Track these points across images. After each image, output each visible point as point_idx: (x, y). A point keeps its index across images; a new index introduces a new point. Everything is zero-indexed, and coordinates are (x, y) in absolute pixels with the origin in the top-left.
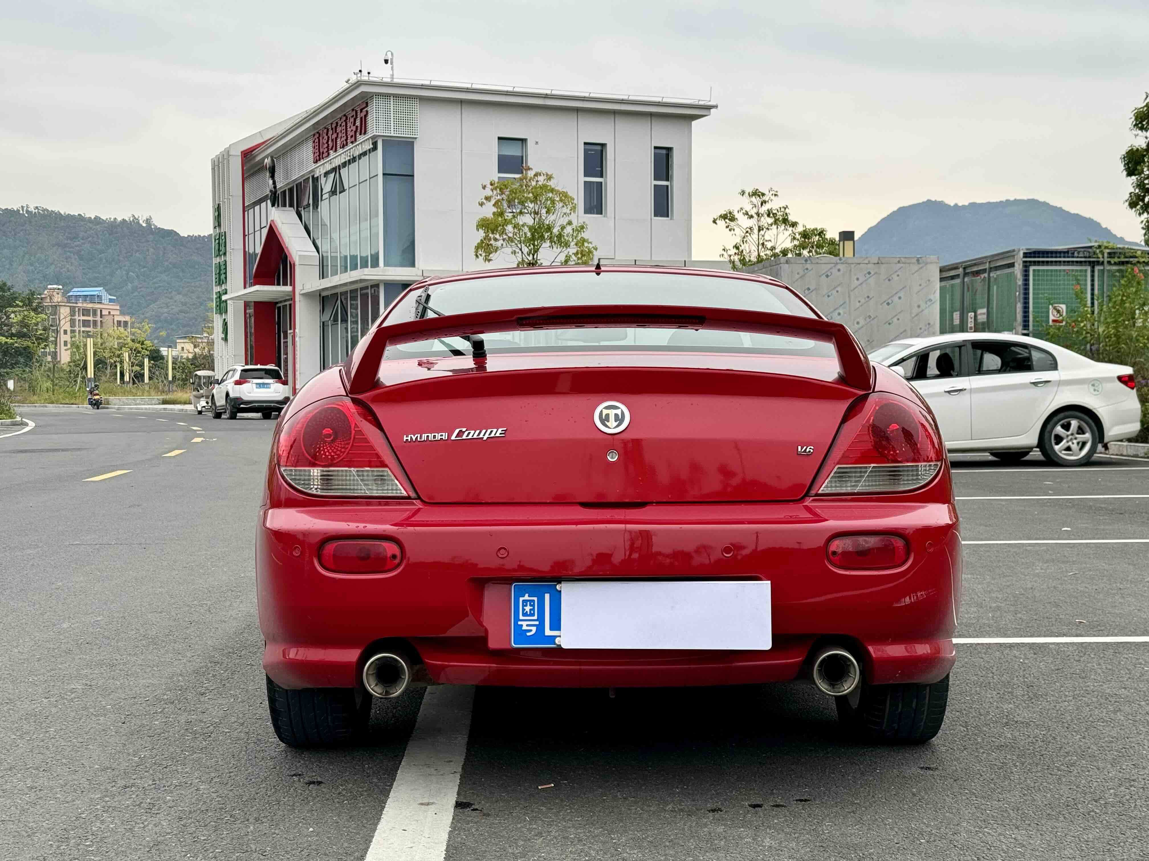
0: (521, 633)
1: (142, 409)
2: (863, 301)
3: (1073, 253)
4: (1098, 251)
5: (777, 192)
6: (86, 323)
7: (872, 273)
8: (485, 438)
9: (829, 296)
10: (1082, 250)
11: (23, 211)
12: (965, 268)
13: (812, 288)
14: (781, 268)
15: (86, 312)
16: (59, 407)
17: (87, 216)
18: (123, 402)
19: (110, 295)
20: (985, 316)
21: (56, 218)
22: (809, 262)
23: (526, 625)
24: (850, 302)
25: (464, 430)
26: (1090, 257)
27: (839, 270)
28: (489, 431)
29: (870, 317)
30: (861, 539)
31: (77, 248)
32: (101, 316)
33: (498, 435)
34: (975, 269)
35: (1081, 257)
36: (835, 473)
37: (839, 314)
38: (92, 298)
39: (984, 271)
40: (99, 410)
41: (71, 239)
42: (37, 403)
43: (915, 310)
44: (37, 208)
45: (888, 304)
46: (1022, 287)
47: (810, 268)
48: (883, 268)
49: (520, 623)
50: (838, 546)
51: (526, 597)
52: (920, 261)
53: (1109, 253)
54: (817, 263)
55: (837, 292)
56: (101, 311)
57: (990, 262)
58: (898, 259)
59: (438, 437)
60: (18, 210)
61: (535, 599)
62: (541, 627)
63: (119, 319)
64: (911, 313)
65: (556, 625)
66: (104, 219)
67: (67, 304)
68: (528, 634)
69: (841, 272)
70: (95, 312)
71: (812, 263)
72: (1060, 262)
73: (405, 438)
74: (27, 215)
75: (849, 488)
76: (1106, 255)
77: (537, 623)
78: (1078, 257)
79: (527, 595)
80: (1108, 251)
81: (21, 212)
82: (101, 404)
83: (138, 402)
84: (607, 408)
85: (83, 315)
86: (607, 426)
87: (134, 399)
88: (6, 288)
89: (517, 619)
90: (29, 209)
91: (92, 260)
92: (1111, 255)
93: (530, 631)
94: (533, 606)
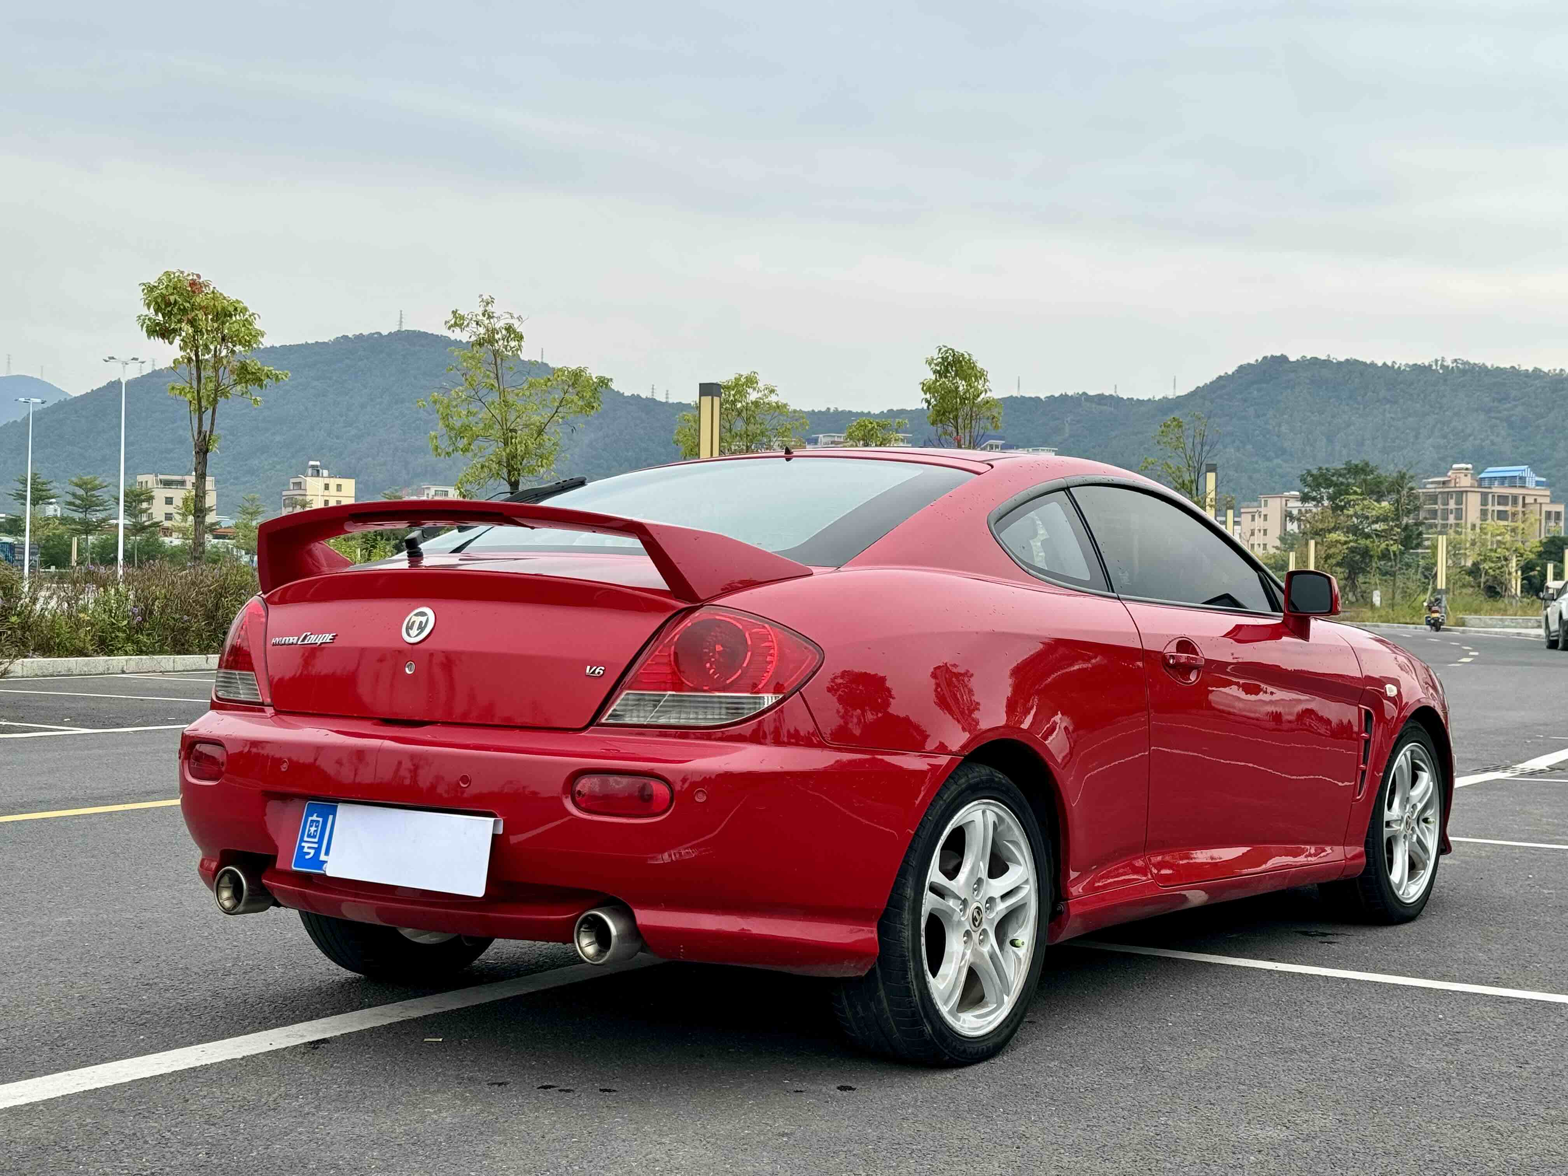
0: (302, 854)
1: (1490, 633)
6: (1502, 515)
8: (319, 644)
11: (1436, 365)
15: (1503, 500)
16: (1393, 627)
17: (1523, 368)
18: (1485, 622)
19: (1537, 475)
21: (1479, 373)
23: (308, 847)
28: (324, 636)
30: (612, 780)
31: (1506, 413)
32: (1524, 505)
33: (328, 640)
36: (623, 699)
38: (1511, 481)
40: (1439, 633)
41: (1500, 401)
42: (1368, 621)
44: (1456, 360)
49: (303, 844)
50: (584, 785)
51: (314, 818)
56: (1524, 498)
59: (291, 640)
60: (1430, 366)
61: (321, 820)
62: (318, 851)
63: (1549, 509)
65: (329, 850)
66: (1546, 371)
67: (1476, 490)
68: (307, 857)
70: (1515, 499)
74: (1441, 371)
75: (642, 719)
77: (316, 846)
79: (315, 815)
81: (1434, 367)
82: (1442, 624)
83: (1506, 623)
84: (416, 615)
85: (1499, 504)
86: (410, 636)
87: (1501, 620)
88: (1368, 469)
89: (302, 840)
90: (1445, 364)
91: (1526, 428)
93: (309, 853)
94: (317, 827)
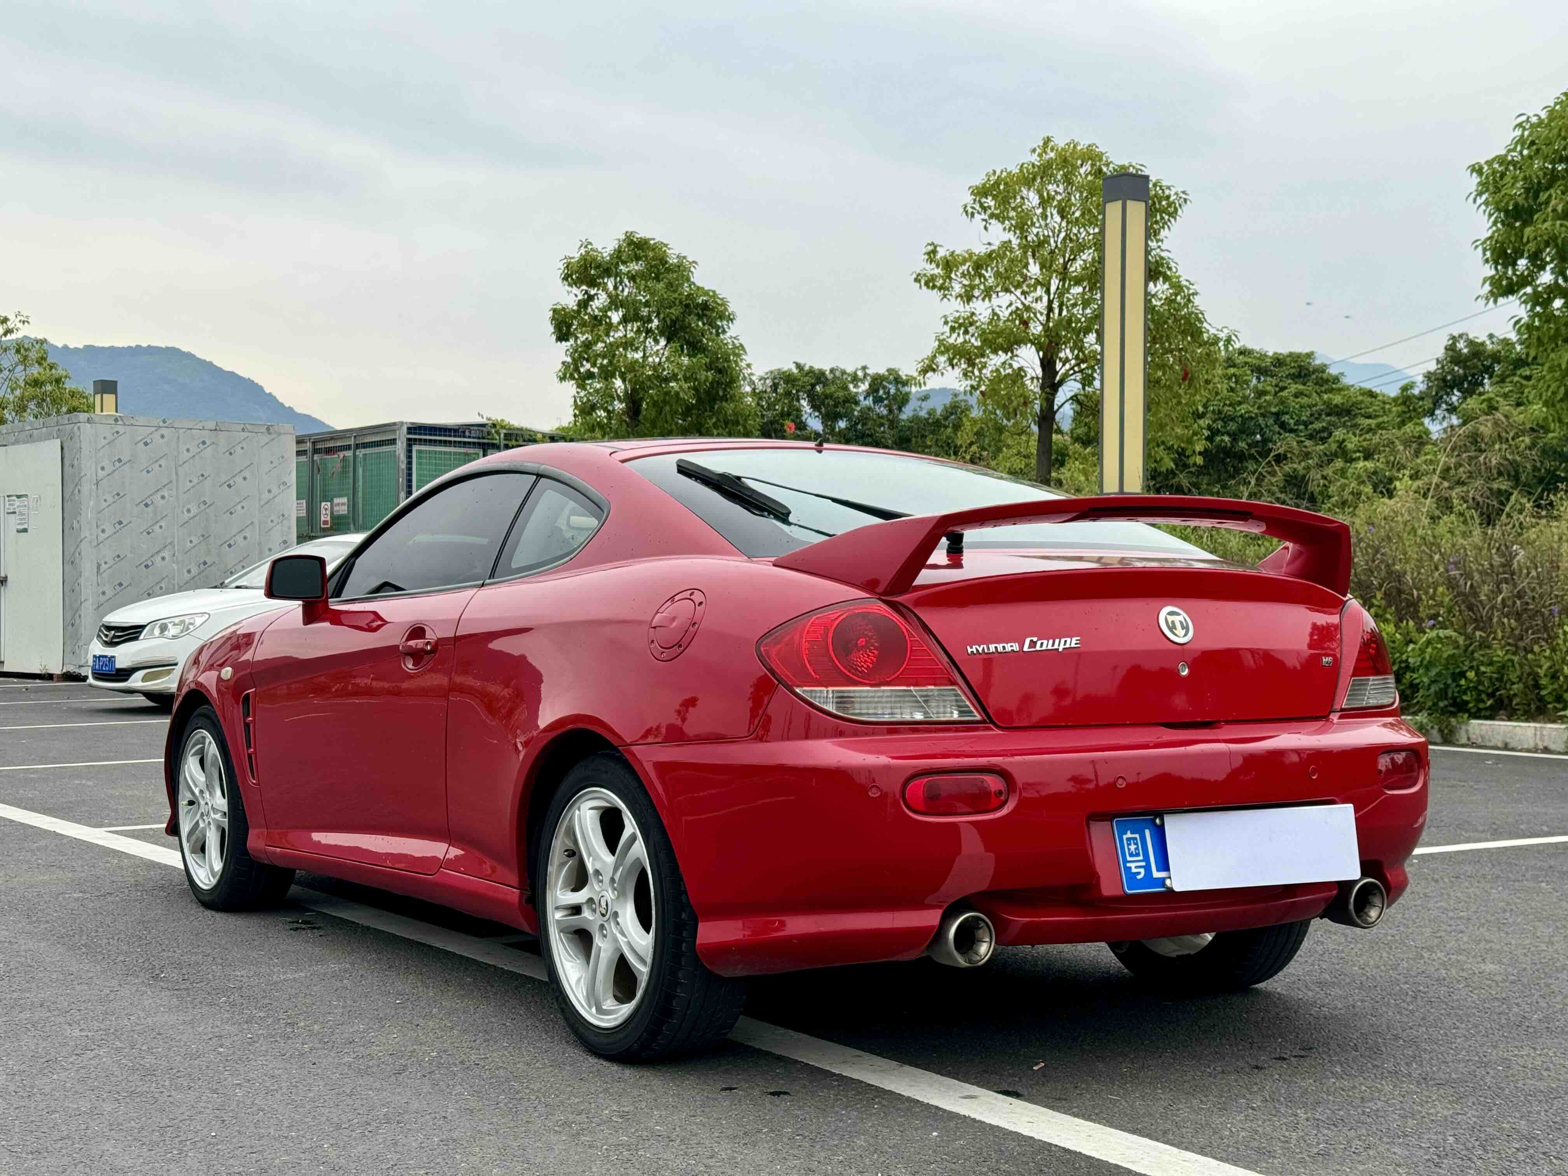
0: (1132, 876)
2: (195, 481)
3: (464, 432)
4: (493, 431)
5: (27, 317)
7: (208, 443)
8: (1061, 649)
9: (148, 472)
10: (476, 428)
12: (314, 443)
13: (124, 460)
14: (79, 428)
20: (346, 508)
22: (120, 422)
23: (1135, 866)
24: (177, 481)
25: (1035, 639)
26: (483, 438)
27: (162, 436)
28: (1063, 640)
29: (205, 503)
30: (1395, 756)
33: (1073, 645)
34: (330, 444)
35: (474, 438)
36: (1351, 685)
37: (163, 497)
39: (348, 448)
43: (266, 496)
45: (229, 486)
46: (405, 471)
47: (121, 431)
48: (222, 436)
49: (1128, 865)
50: (1382, 765)
51: (1129, 835)
52: (271, 430)
53: (505, 434)
54: (132, 425)
55: (160, 466)
57: (355, 437)
58: (243, 426)
59: (1008, 647)
61: (1137, 836)
62: (1148, 868)
64: (260, 499)
65: (1164, 865)
68: (1139, 877)
69: (166, 439)
71: (124, 424)
72: (450, 442)
73: (969, 650)
75: (1360, 702)
76: (502, 436)
77: (1143, 864)
78: (469, 437)
79: (1129, 832)
80: (504, 431)
84: (1170, 614)
86: (1176, 635)
89: (1125, 861)
92: (508, 436)
93: (1139, 873)
94: (1136, 844)
